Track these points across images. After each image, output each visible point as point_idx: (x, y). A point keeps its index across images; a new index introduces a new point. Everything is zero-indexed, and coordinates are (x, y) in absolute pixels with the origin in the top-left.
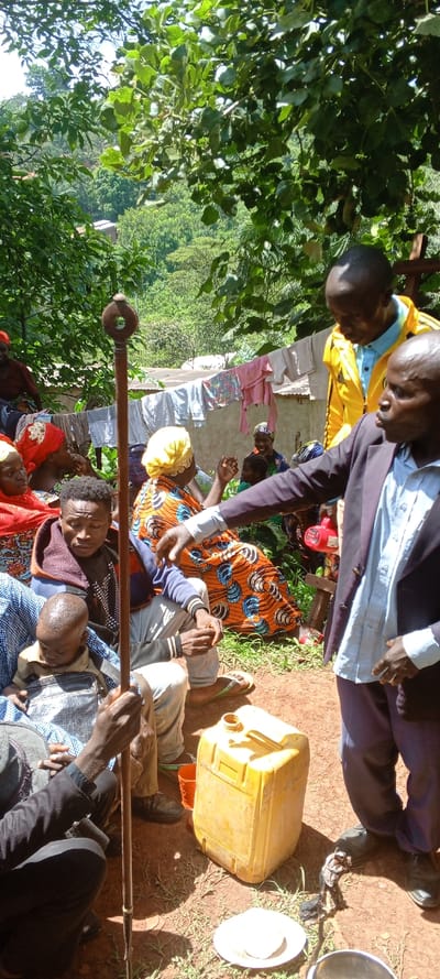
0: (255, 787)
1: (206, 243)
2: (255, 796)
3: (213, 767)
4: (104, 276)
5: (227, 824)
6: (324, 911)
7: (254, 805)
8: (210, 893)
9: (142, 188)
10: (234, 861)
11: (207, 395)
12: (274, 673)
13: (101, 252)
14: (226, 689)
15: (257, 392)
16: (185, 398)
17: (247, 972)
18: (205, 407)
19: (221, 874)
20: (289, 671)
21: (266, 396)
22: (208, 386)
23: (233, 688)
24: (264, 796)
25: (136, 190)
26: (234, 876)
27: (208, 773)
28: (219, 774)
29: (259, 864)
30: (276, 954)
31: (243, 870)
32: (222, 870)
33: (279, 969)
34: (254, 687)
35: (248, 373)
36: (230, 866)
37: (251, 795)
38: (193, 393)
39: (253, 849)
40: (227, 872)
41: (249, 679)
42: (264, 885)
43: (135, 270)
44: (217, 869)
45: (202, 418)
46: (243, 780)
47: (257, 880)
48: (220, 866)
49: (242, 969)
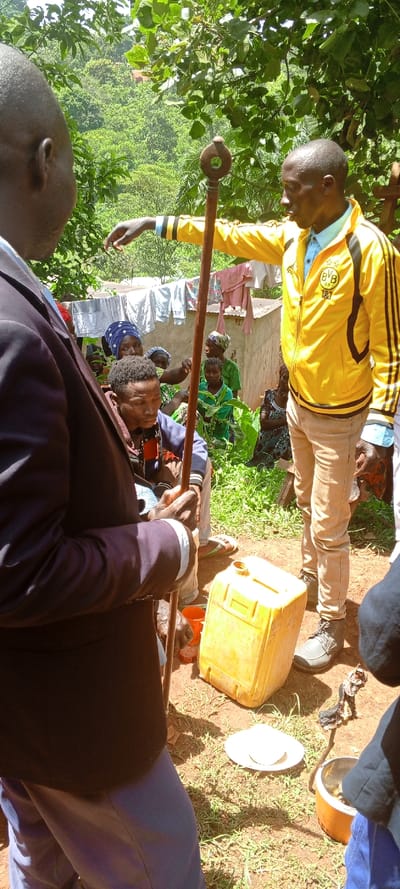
0: (264, 620)
1: (151, 170)
2: (264, 628)
3: (226, 604)
4: (83, 181)
5: (234, 654)
6: (342, 718)
7: (262, 637)
8: (216, 713)
9: (90, 114)
10: (237, 686)
11: (189, 294)
12: (254, 539)
13: (82, 159)
14: (216, 550)
15: (236, 295)
16: (168, 296)
17: (258, 774)
18: (187, 306)
19: (222, 699)
20: (266, 538)
21: (245, 300)
22: (191, 287)
23: (220, 550)
24: (272, 629)
25: (84, 115)
26: (235, 701)
27: (220, 609)
28: (230, 609)
29: (260, 690)
30: (280, 761)
31: (244, 695)
32: (224, 696)
33: (285, 772)
34: (237, 549)
35: (230, 277)
36: (232, 692)
37: (260, 628)
38: (175, 292)
39: (256, 677)
40: (228, 698)
41: (234, 543)
42: (262, 708)
43: (111, 179)
44: (219, 694)
45: (182, 316)
46: (253, 615)
47: (256, 704)
48: (221, 692)
49: (252, 771)
